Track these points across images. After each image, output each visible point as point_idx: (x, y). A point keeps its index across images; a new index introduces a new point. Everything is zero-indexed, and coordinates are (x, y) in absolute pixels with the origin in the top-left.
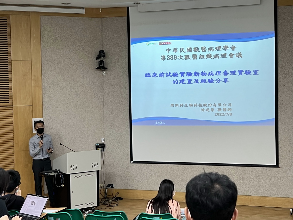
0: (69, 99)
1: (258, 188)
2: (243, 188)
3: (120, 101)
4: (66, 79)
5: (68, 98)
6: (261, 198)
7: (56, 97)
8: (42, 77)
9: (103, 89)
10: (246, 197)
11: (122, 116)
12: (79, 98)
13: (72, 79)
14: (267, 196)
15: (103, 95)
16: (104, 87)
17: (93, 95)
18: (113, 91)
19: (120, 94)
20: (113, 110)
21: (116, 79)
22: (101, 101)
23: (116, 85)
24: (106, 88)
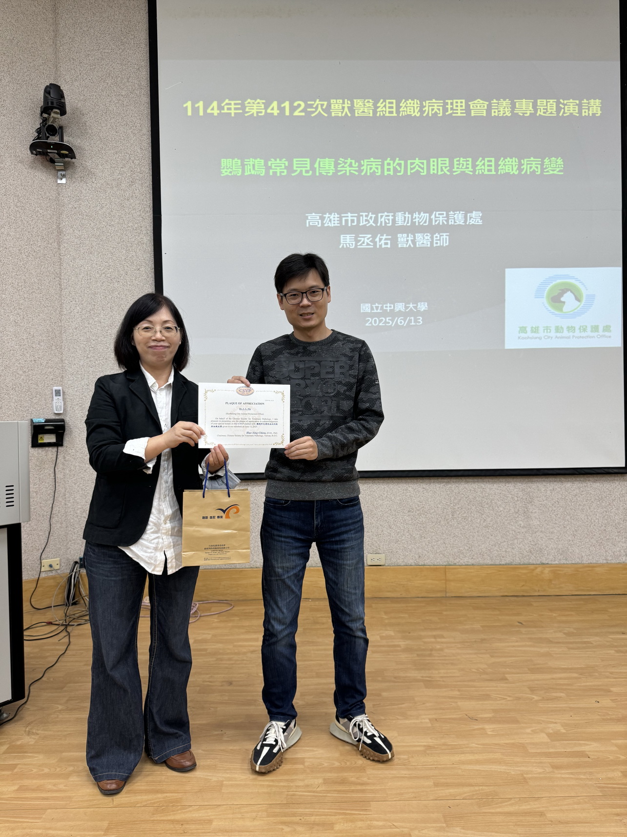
1: (569, 538)
2: (526, 542)
3: (122, 272)
6: (580, 570)
9: (60, 232)
10: (536, 568)
14: (594, 562)
15: (57, 253)
16: (64, 224)
17: (20, 247)
18: (96, 240)
19: (120, 249)
20: (96, 304)
21: (107, 198)
22: (53, 273)
23: (108, 218)
24: (71, 230)
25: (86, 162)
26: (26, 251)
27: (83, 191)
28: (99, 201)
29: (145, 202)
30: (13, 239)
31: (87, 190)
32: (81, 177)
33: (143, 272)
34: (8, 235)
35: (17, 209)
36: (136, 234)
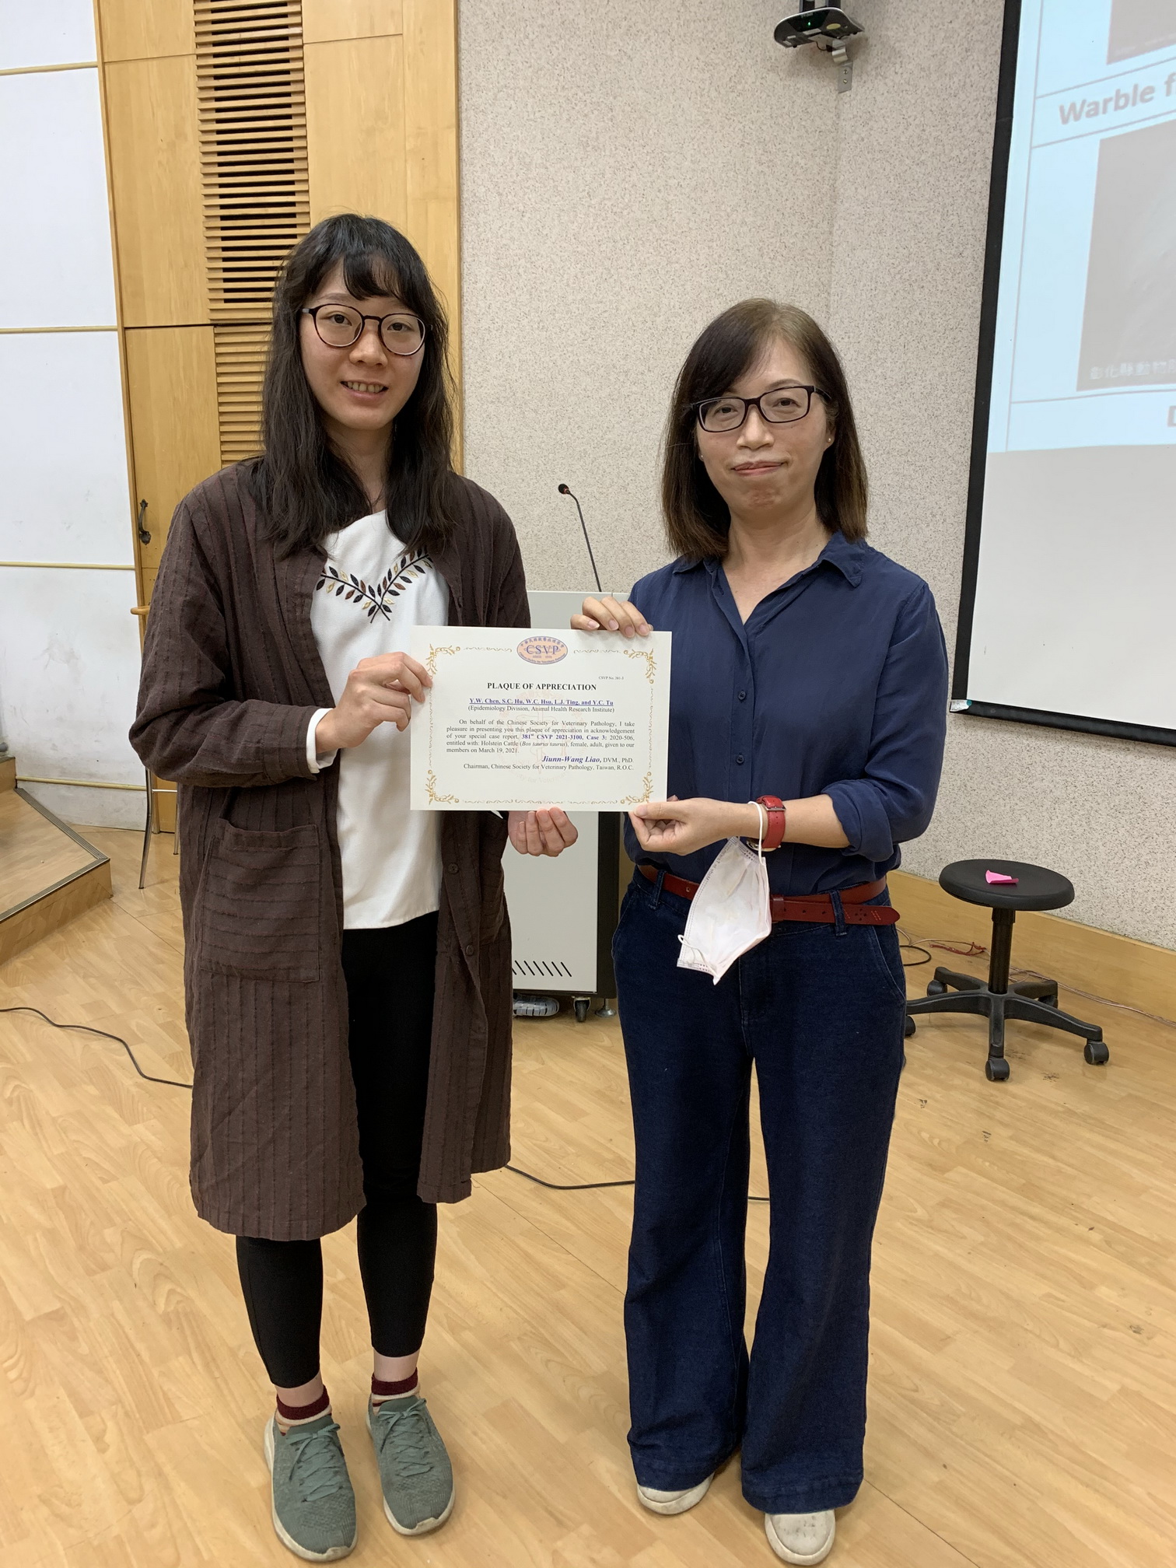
0: (612, 272)
3: (930, 266)
4: (597, 138)
5: (607, 263)
7: (533, 260)
8: (464, 132)
9: (834, 199)
11: (929, 377)
12: (669, 263)
13: (632, 135)
15: (827, 242)
16: (842, 178)
17: (761, 244)
18: (892, 202)
19: (932, 214)
20: (880, 340)
21: (919, 101)
22: (816, 286)
23: (916, 149)
24: (853, 189)
25: (887, 29)
26: (771, 248)
27: (879, 98)
28: (904, 112)
29: (988, 94)
30: (750, 230)
31: (886, 94)
32: (877, 68)
33: (969, 259)
34: (744, 223)
35: (760, 168)
36: (962, 174)
